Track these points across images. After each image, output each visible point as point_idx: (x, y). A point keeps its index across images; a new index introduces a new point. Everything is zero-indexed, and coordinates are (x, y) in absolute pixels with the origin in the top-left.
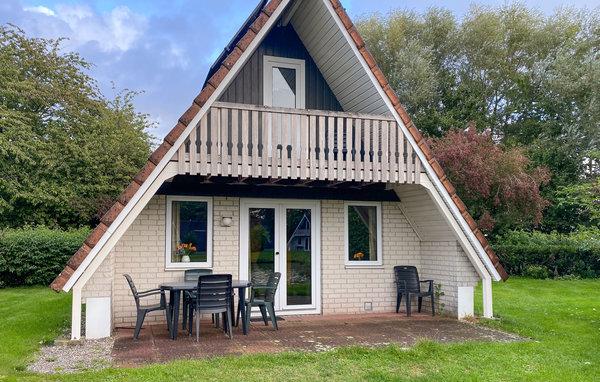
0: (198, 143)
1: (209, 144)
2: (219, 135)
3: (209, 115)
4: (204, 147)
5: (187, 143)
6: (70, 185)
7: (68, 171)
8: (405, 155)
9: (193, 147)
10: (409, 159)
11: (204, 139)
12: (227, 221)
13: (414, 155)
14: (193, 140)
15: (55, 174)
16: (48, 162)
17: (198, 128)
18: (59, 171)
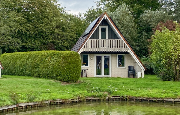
0: (86, 46)
1: (88, 46)
2: (90, 45)
3: (88, 41)
4: (87, 47)
5: (84, 46)
6: (39, 40)
7: (38, 34)
8: (125, 46)
9: (85, 47)
10: (125, 47)
11: (87, 45)
12: (92, 58)
13: (126, 46)
14: (85, 46)
15: (33, 36)
16: (31, 32)
17: (86, 44)
18: (35, 35)
